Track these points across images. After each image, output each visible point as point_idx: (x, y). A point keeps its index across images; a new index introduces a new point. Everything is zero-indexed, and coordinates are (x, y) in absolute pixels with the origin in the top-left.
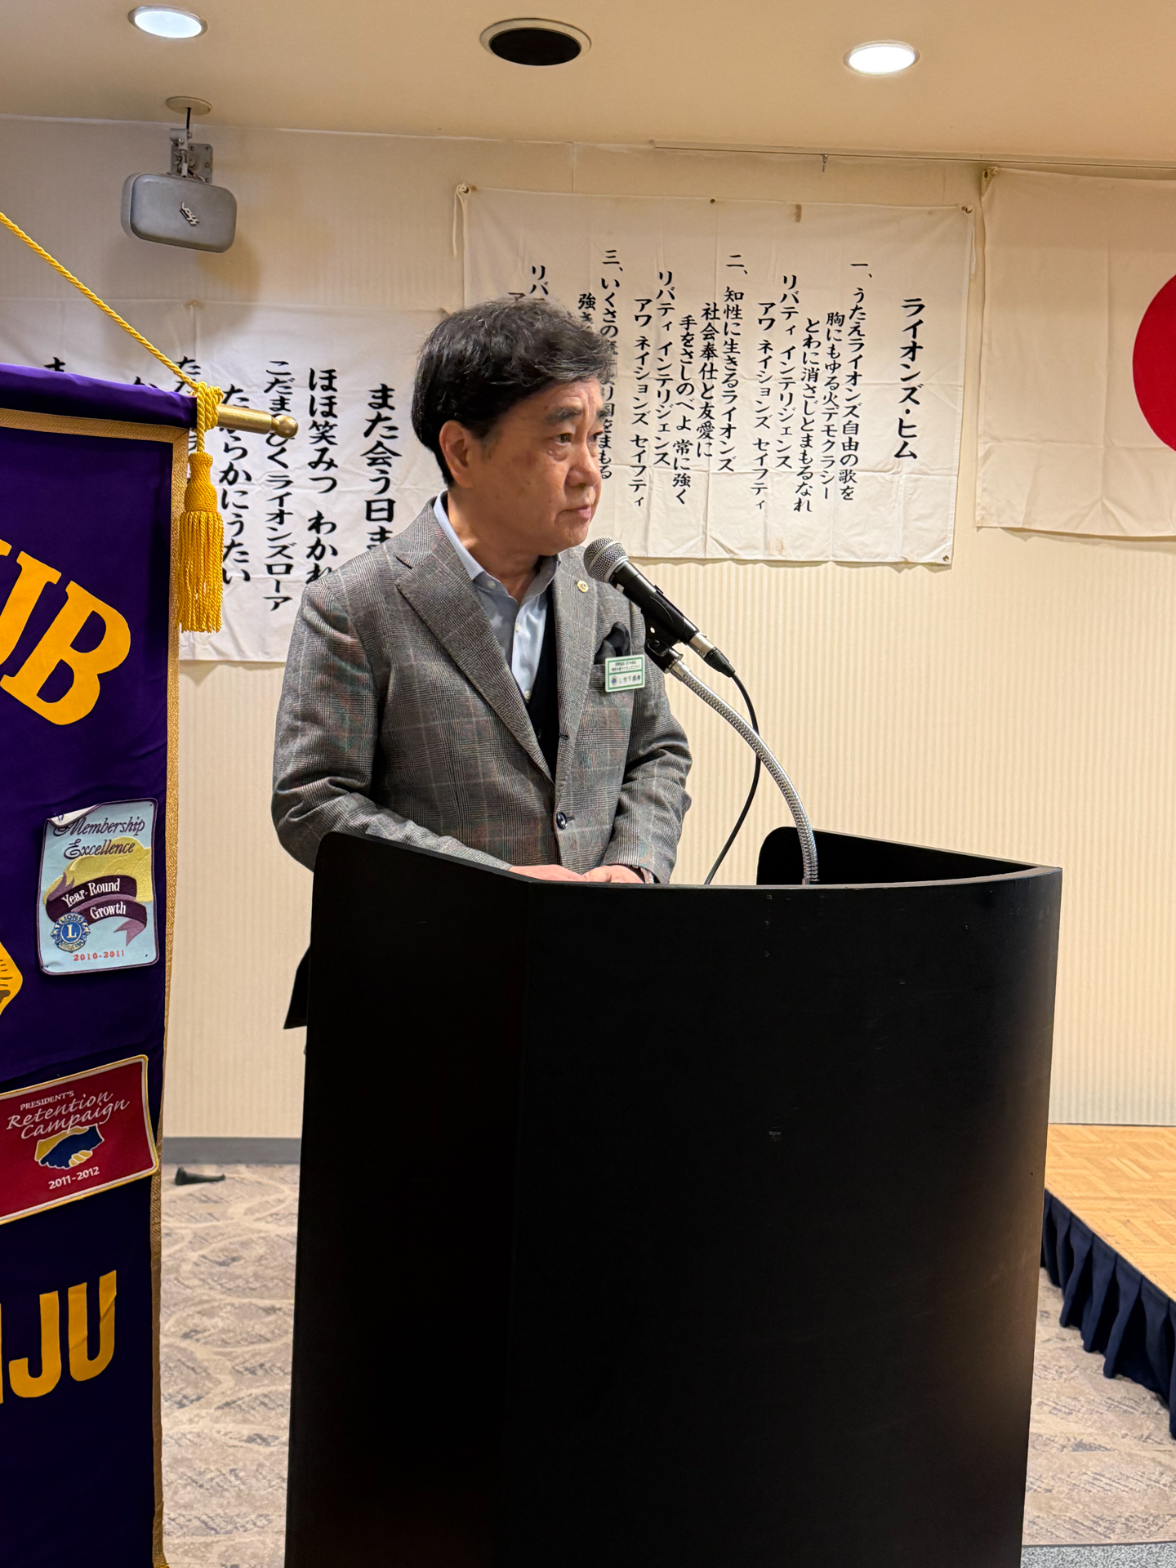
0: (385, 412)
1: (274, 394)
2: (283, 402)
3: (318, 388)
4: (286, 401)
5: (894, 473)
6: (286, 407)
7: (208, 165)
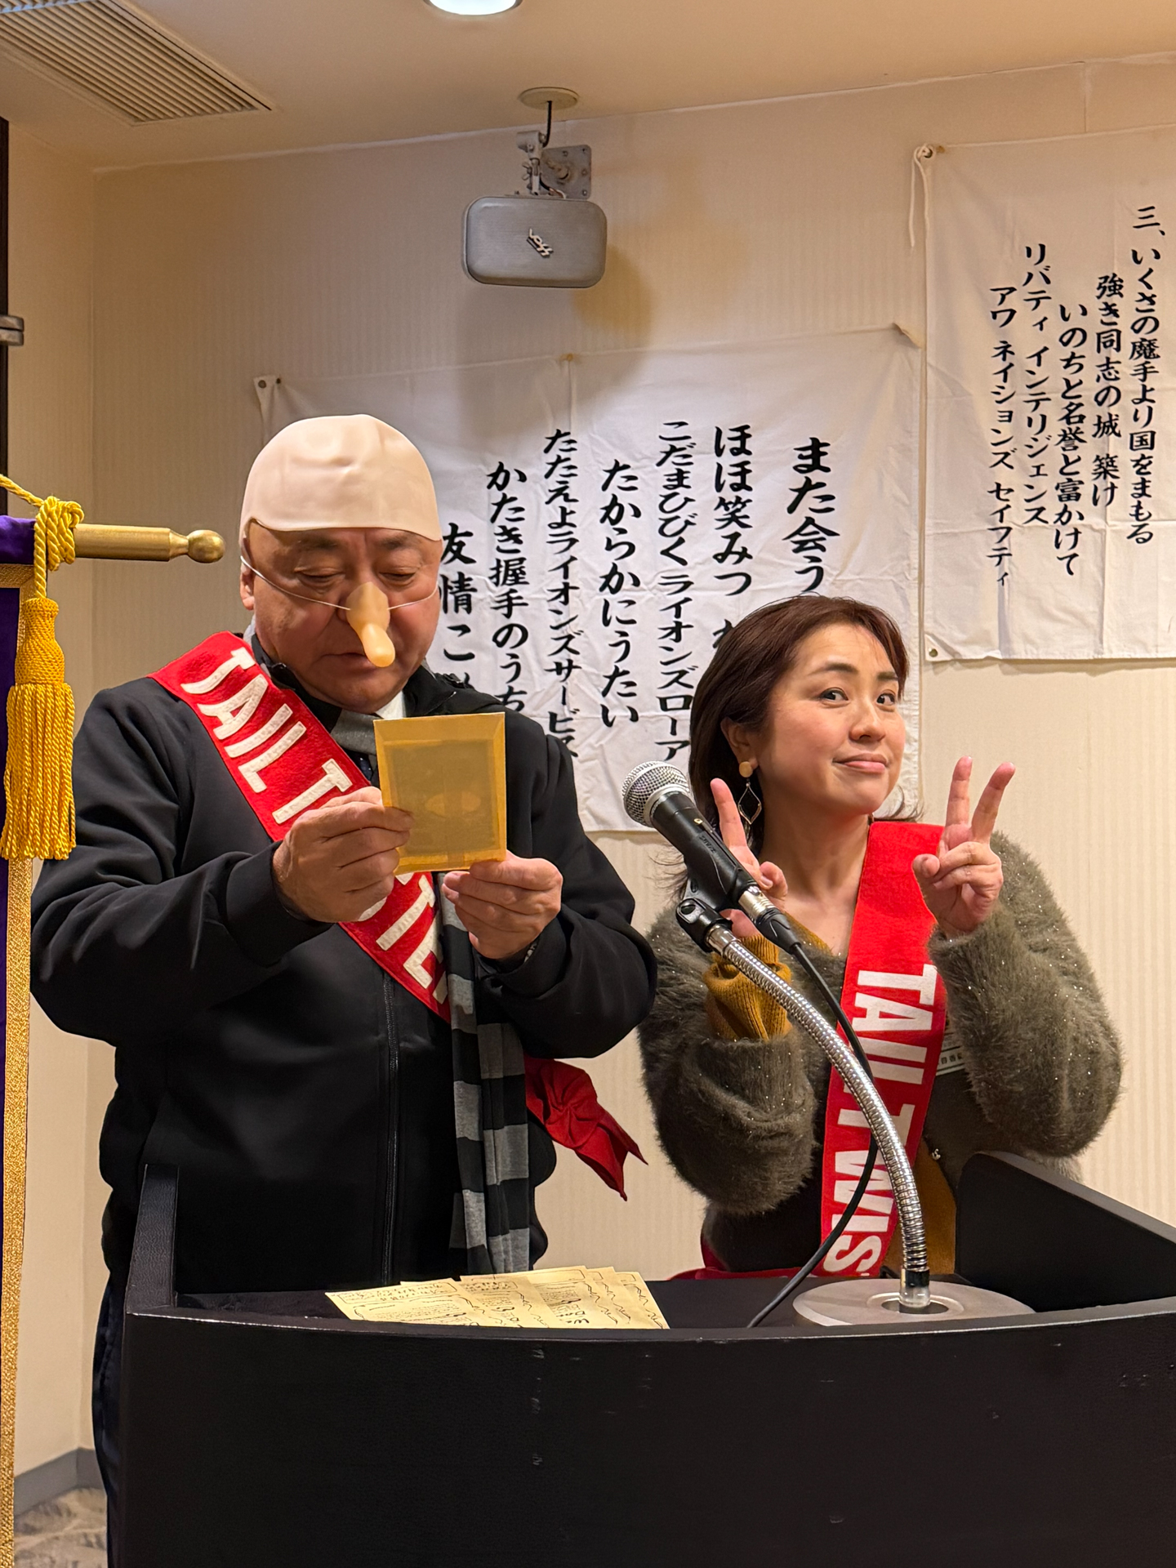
0: (816, 476)
1: (670, 468)
2: (680, 475)
3: (727, 452)
4: (685, 475)
6: (685, 482)
7: (586, 173)
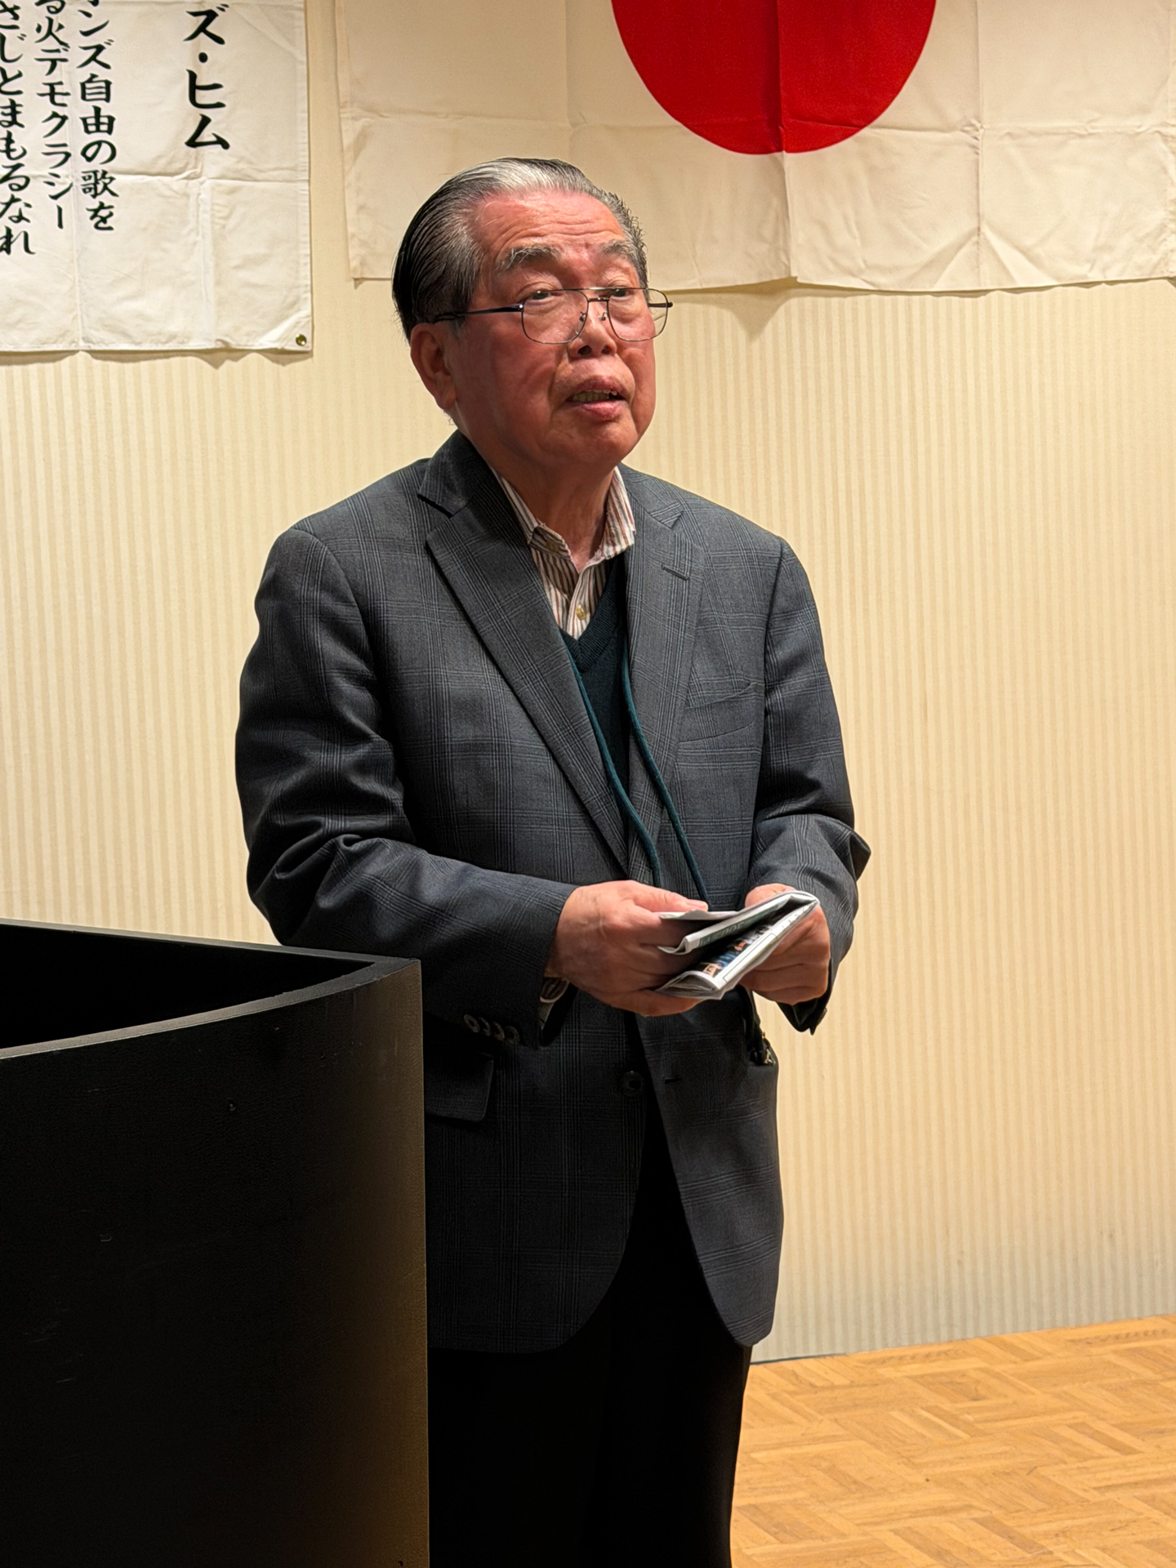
5: (187, 178)
